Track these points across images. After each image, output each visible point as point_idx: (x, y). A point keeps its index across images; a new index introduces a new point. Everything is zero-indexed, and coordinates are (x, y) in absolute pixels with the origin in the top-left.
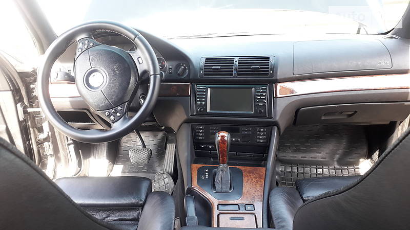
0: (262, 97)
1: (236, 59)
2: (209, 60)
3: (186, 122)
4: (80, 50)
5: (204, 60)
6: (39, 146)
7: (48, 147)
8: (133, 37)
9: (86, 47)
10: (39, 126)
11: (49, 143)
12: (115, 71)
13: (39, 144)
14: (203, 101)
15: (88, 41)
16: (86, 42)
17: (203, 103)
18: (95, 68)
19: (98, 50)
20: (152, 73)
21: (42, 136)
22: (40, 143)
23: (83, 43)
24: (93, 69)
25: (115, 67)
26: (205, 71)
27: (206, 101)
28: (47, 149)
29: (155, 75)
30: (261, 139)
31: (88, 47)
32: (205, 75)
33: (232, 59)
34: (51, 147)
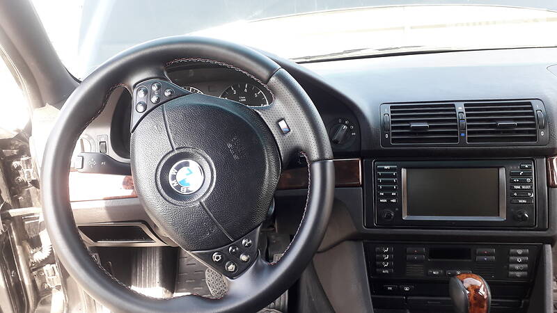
0: (523, 187)
1: (460, 108)
2: (399, 110)
3: (354, 238)
4: (141, 108)
5: (387, 110)
6: (34, 273)
7: (51, 273)
8: (264, 73)
9: (154, 99)
10: (32, 235)
11: (54, 266)
12: (230, 156)
13: (34, 270)
14: (394, 197)
15: (159, 87)
16: (155, 88)
17: (394, 201)
18: (182, 150)
19: (184, 107)
20: (315, 154)
21: (39, 256)
22: (36, 268)
23: (146, 92)
24: (176, 152)
25: (230, 146)
26: (394, 134)
27: (399, 197)
28: (51, 278)
29: (322, 160)
30: (519, 270)
31: (158, 99)
32: (394, 140)
33: (449, 106)
34: (57, 273)
